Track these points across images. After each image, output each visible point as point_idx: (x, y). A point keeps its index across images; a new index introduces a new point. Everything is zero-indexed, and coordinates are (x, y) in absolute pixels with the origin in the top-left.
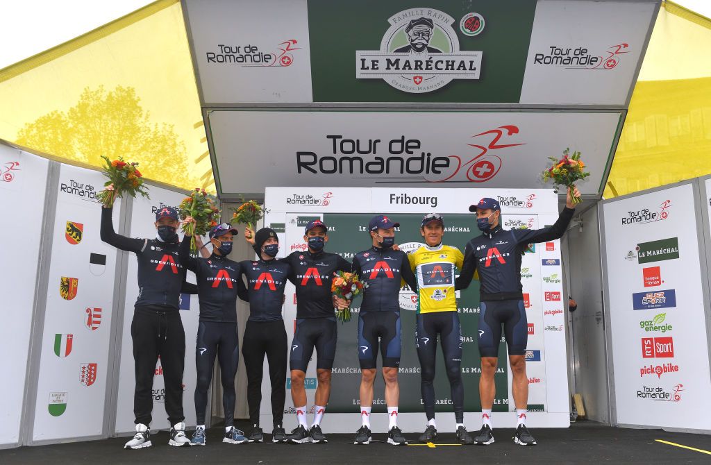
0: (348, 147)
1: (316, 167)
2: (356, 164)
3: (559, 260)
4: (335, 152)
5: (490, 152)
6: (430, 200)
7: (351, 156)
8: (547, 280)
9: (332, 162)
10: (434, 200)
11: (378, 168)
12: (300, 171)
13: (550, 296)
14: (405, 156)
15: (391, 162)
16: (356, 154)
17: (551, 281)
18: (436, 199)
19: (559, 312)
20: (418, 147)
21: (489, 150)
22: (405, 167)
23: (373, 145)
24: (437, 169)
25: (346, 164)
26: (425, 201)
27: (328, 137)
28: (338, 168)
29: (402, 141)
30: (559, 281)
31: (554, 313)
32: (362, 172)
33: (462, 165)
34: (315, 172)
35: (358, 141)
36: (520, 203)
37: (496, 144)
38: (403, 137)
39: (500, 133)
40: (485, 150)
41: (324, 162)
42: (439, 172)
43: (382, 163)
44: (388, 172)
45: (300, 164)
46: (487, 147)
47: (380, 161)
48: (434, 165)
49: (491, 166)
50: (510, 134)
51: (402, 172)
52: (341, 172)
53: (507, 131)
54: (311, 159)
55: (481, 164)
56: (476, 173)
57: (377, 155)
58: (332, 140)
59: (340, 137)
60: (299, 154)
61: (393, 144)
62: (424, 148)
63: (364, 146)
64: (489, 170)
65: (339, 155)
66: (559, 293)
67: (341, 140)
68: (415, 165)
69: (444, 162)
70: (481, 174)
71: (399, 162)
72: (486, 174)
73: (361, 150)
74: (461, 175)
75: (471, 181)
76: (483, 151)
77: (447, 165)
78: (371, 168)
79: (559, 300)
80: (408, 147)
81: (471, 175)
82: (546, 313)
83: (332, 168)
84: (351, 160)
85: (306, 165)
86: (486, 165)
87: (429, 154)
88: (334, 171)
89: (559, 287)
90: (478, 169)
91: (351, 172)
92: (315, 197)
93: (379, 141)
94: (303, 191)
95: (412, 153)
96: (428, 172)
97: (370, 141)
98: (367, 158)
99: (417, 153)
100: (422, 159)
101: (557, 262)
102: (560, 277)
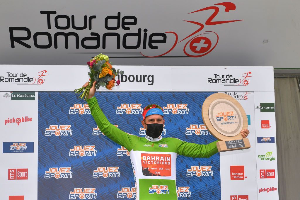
0: (63, 22)
1: (30, 42)
2: (72, 39)
3: (273, 138)
4: (49, 27)
5: (207, 28)
6: (146, 78)
7: (66, 31)
8: (262, 157)
9: (46, 37)
10: (151, 79)
11: (94, 43)
12: (13, 46)
13: (265, 174)
14: (121, 32)
15: (107, 38)
16: (71, 30)
17: (266, 159)
18: (153, 77)
19: (274, 189)
20: (135, 23)
21: (205, 26)
22: (121, 42)
23: (88, 21)
24: (153, 44)
25: (61, 39)
26: (141, 79)
27: (42, 12)
28: (52, 42)
29: (118, 17)
30: (274, 159)
31: (268, 190)
32: (77, 47)
33: (178, 41)
34: (29, 47)
35: (73, 17)
36: (236, 81)
37: (213, 20)
38: (119, 13)
39: (217, 10)
40: (202, 26)
41: (38, 37)
42: (156, 48)
43: (98, 39)
44: (104, 47)
45: (13, 39)
46: (204, 24)
47: (96, 36)
48: (151, 41)
49: (208, 41)
50: (227, 10)
51: (118, 47)
52: (56, 47)
53: (224, 8)
54: (24, 34)
55: (198, 40)
56: (193, 49)
57: (93, 31)
58: (46, 15)
59: (54, 13)
60: (12, 29)
61: (109, 20)
62: (141, 25)
63: (79, 22)
64: (206, 46)
65: (53, 31)
66: (273, 171)
67: (55, 16)
68: (132, 41)
69: (162, 38)
70: (198, 49)
71: (115, 38)
72: (203, 50)
73: (76, 25)
74: (179, 50)
75: (189, 56)
76: (199, 27)
77: (164, 41)
78: (87, 43)
79: (274, 177)
80: (124, 23)
81: (189, 51)
82: (260, 191)
83: (47, 43)
84: (66, 35)
85: (19, 40)
86: (203, 41)
87: (146, 30)
88: (49, 46)
89: (273, 165)
90: (195, 45)
91: (67, 47)
92: (29, 76)
93: (94, 17)
94: (17, 69)
95: (128, 29)
96: (144, 47)
97: (86, 17)
98: (83, 34)
99: (134, 29)
100: (138, 34)
101: (272, 140)
102: (275, 155)
